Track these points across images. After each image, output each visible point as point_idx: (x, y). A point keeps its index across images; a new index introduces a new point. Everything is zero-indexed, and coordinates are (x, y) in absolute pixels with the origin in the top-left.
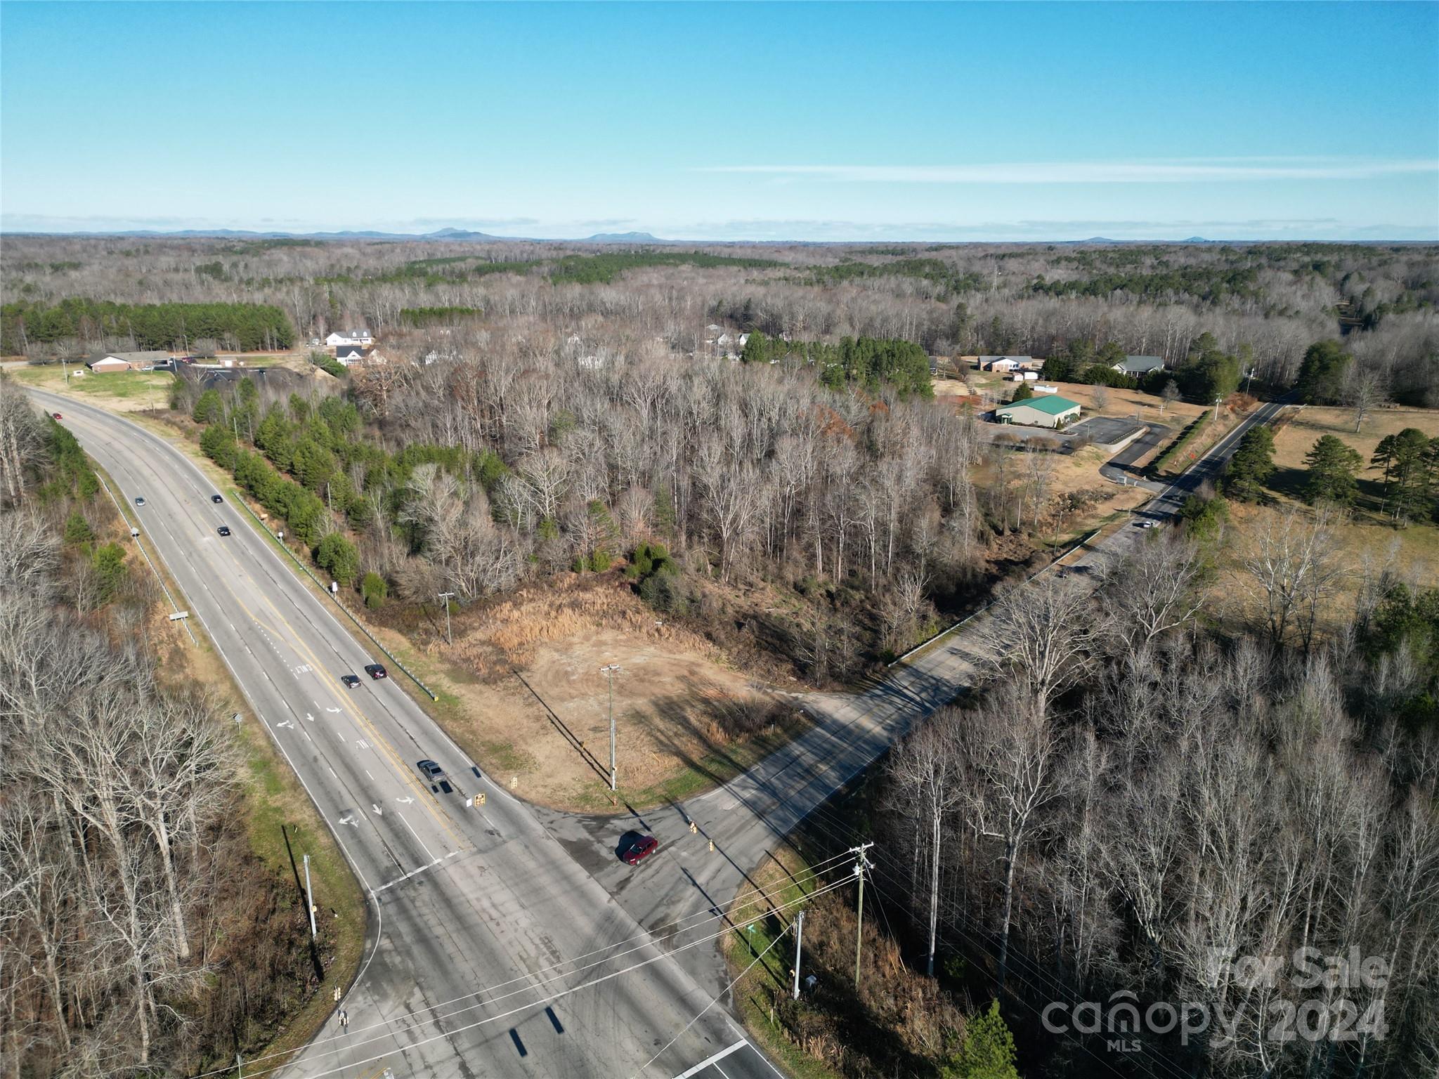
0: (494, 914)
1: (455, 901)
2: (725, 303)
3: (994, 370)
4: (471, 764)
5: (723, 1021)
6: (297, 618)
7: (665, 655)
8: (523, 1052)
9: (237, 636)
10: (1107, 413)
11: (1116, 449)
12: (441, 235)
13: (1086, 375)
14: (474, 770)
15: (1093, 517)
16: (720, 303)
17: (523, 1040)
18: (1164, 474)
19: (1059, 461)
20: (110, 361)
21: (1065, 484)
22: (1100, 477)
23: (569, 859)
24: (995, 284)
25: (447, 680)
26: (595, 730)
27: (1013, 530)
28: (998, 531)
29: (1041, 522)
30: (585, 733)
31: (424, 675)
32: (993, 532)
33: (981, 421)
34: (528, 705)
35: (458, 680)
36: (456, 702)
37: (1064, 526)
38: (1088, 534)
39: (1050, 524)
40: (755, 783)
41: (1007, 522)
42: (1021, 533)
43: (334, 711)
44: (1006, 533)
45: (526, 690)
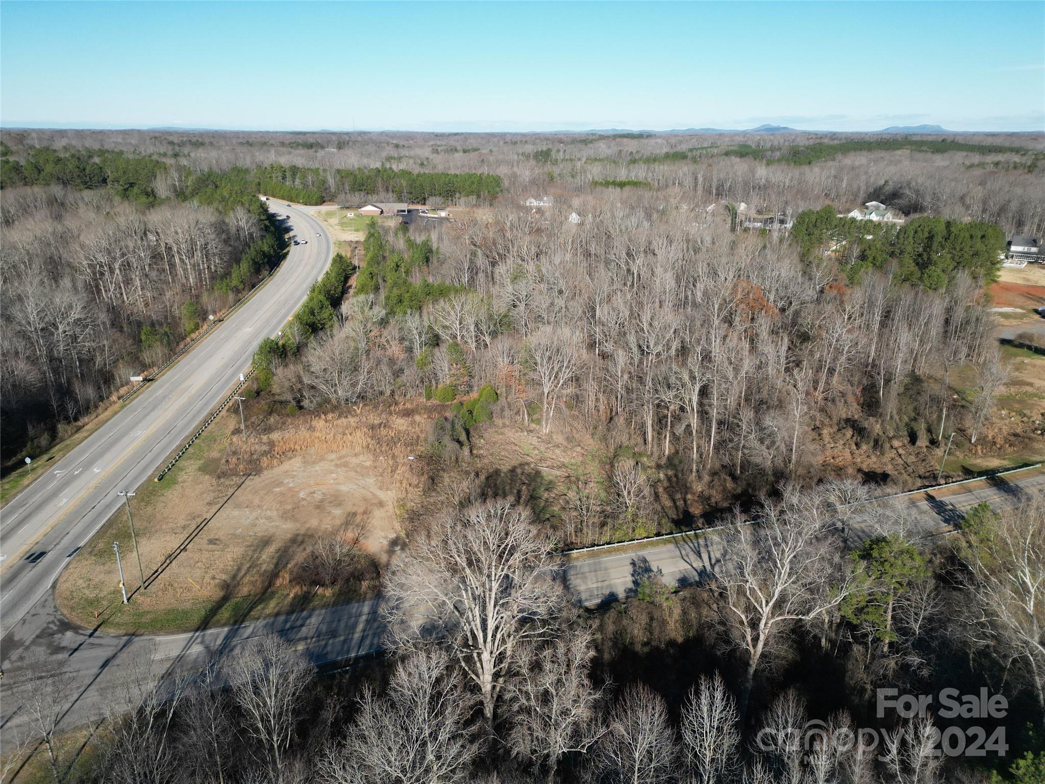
4: (82, 544)
7: (374, 488)
14: (76, 550)
16: (886, 182)
20: (369, 208)
25: (197, 466)
26: (211, 542)
27: (933, 442)
28: (913, 438)
29: (982, 440)
30: (201, 541)
31: (190, 458)
32: (906, 440)
33: (1037, 317)
34: (209, 504)
35: (203, 469)
36: (168, 486)
37: (1010, 450)
38: (1026, 465)
39: (995, 443)
40: (219, 642)
41: (929, 430)
42: (938, 447)
43: (96, 470)
44: (918, 443)
45: (231, 491)
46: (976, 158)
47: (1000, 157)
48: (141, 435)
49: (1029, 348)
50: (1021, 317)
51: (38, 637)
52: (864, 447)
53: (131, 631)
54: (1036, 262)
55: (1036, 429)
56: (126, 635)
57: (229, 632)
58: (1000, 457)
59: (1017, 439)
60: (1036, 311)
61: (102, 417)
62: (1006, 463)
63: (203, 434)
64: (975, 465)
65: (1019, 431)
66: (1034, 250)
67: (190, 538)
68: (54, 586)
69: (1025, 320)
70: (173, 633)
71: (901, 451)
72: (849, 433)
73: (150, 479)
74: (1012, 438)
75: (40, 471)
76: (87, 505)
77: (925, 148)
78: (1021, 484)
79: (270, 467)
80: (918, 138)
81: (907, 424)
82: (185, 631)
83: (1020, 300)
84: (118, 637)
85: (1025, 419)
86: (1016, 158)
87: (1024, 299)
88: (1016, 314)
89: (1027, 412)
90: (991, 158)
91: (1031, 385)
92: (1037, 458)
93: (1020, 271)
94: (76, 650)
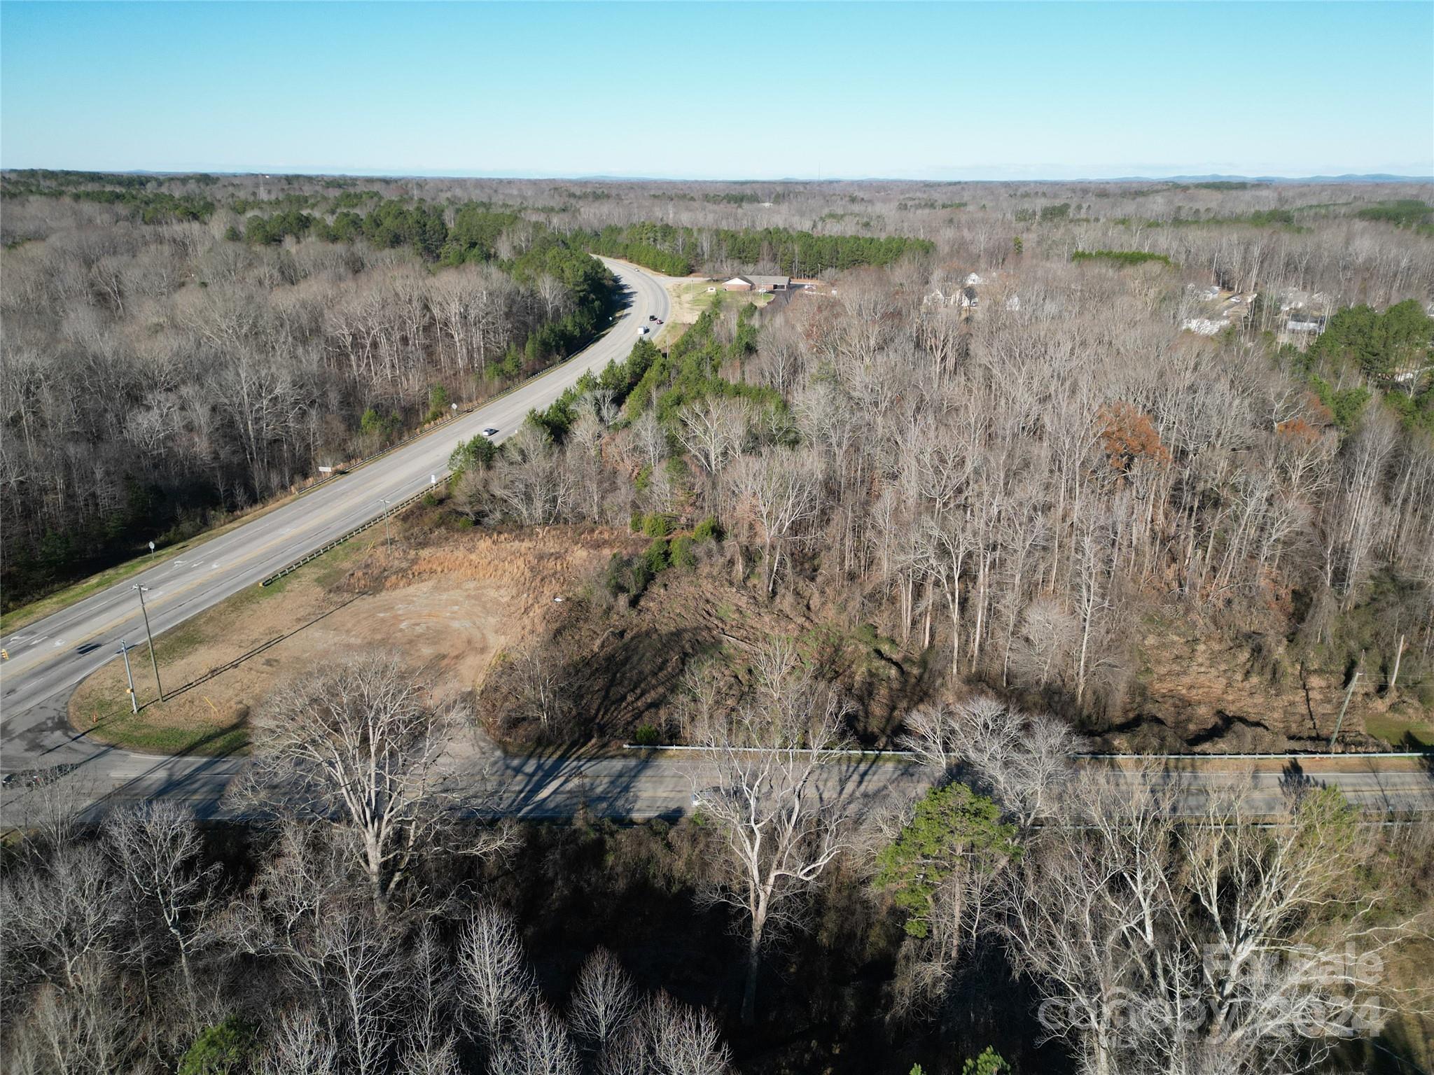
9: (327, 495)
20: (736, 282)
25: (315, 576)
26: (269, 663)
30: (259, 660)
31: (317, 565)
34: (299, 620)
35: (319, 581)
36: (270, 594)
40: (187, 772)
43: (215, 566)
45: (332, 608)
48: (288, 532)
51: (29, 730)
52: (1255, 679)
53: (114, 742)
56: (107, 745)
57: (206, 763)
61: (267, 509)
63: (351, 540)
67: (249, 656)
68: (80, 682)
70: (150, 753)
73: (257, 584)
75: (163, 559)
76: (177, 602)
79: (395, 587)
82: (164, 754)
84: (98, 746)
94: (50, 751)
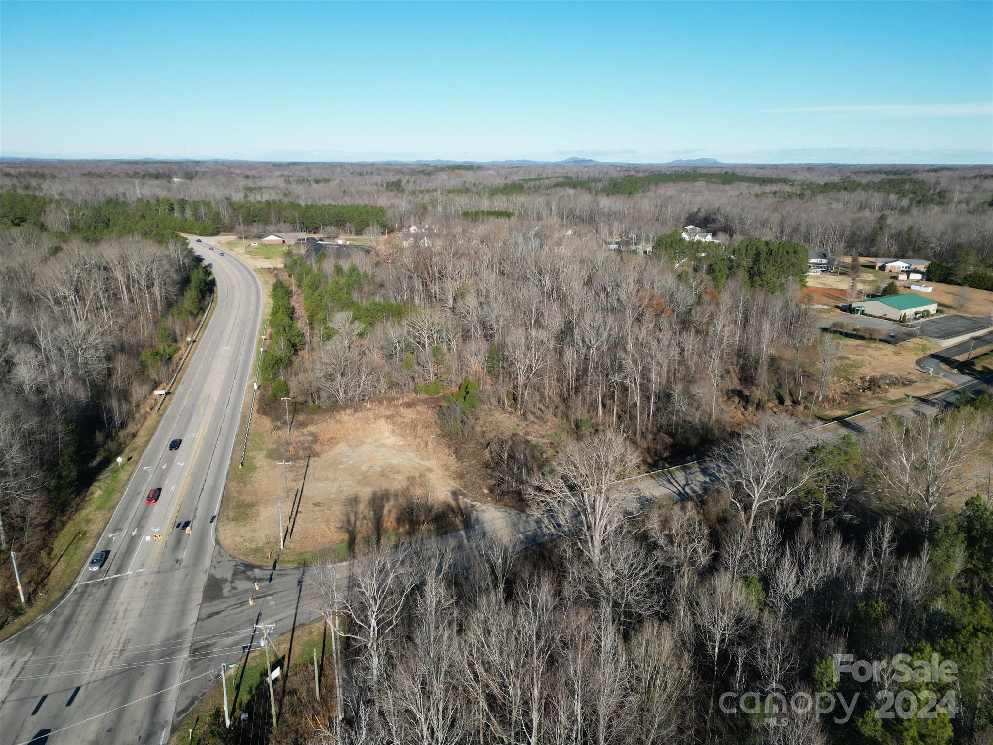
0: (121, 615)
1: (109, 602)
2: (702, 210)
3: (887, 270)
4: (216, 513)
5: (163, 727)
6: (223, 403)
7: (418, 460)
8: (35, 713)
9: (182, 409)
10: (966, 311)
11: (948, 343)
12: (567, 162)
13: (965, 278)
14: (214, 517)
15: (880, 399)
16: (699, 209)
17: (44, 704)
18: (980, 369)
19: (880, 349)
20: (272, 238)
21: (874, 369)
22: (914, 365)
23: (202, 589)
24: (956, 200)
25: (264, 455)
26: (315, 505)
27: (795, 402)
28: (781, 401)
29: (826, 398)
30: (306, 505)
31: (253, 450)
32: (777, 402)
33: (839, 311)
34: (293, 480)
35: (270, 457)
36: (253, 470)
37: (846, 403)
38: (858, 413)
39: (835, 400)
41: (791, 394)
42: (799, 404)
43: (180, 464)
44: (786, 403)
45: (303, 469)
46: (757, 189)
47: (775, 188)
48: (197, 436)
49: (841, 333)
50: (828, 311)
51: (234, 574)
52: (750, 409)
54: (827, 270)
55: (859, 389)
56: (299, 567)
58: (840, 408)
59: (850, 396)
60: (837, 307)
61: (147, 425)
62: (846, 412)
63: (250, 431)
64: (826, 415)
65: (847, 391)
66: (824, 261)
67: (297, 504)
68: (217, 542)
69: (832, 314)
70: (334, 563)
71: (775, 410)
72: (737, 400)
73: (233, 467)
74: (845, 396)
75: (129, 469)
77: (714, 180)
78: (861, 424)
79: (324, 451)
80: (706, 171)
81: (775, 391)
82: (342, 561)
83: (825, 299)
84: (294, 568)
85: (850, 382)
86: (788, 189)
87: (827, 299)
88: (824, 309)
89: (850, 377)
90: (768, 188)
91: (848, 359)
92: (865, 408)
93: (817, 277)
94: (270, 579)
